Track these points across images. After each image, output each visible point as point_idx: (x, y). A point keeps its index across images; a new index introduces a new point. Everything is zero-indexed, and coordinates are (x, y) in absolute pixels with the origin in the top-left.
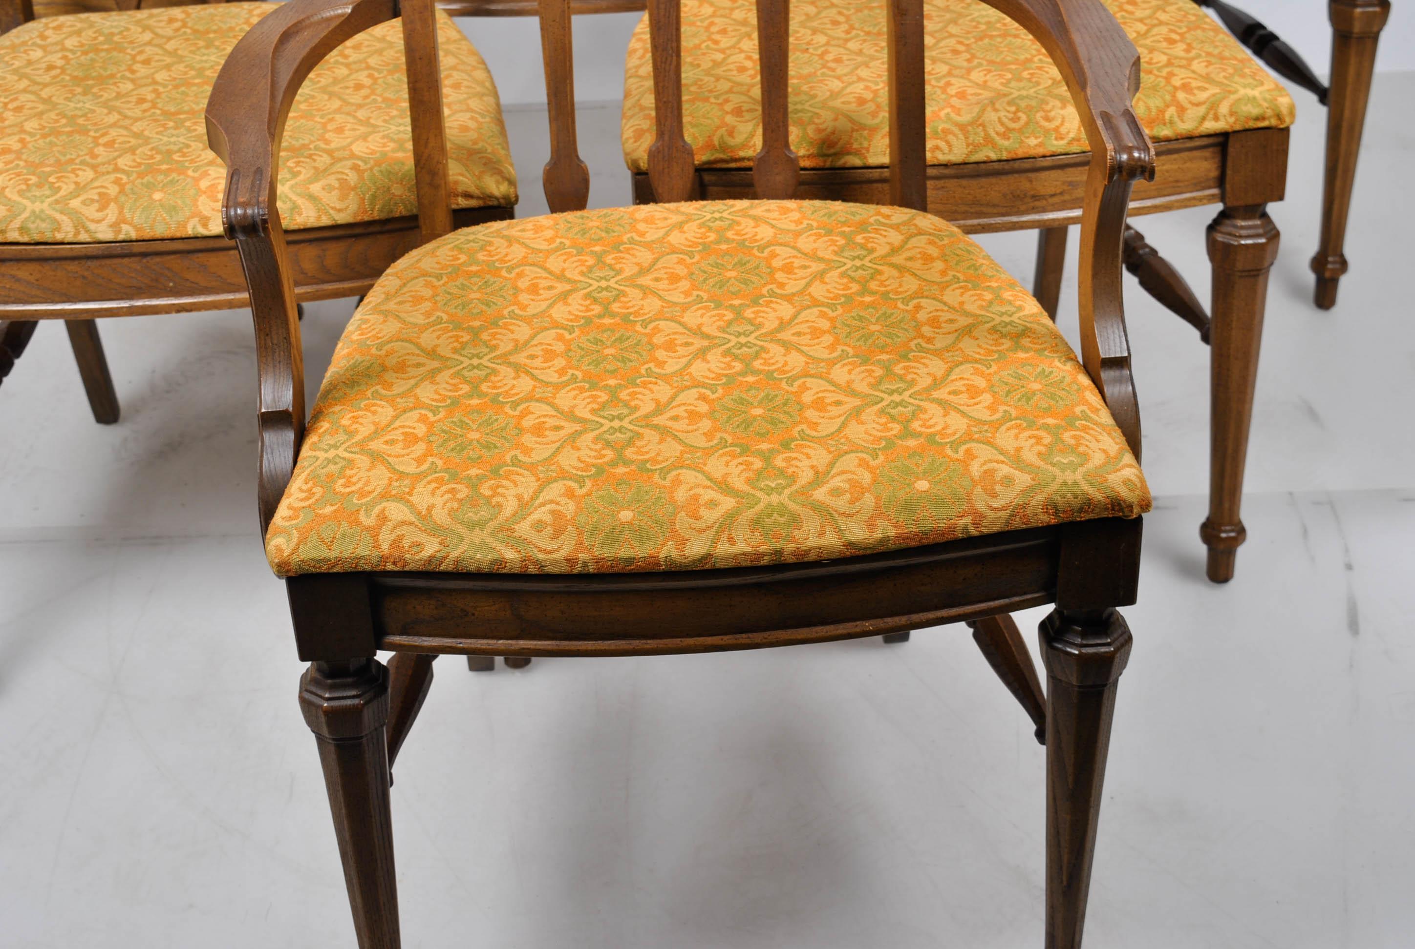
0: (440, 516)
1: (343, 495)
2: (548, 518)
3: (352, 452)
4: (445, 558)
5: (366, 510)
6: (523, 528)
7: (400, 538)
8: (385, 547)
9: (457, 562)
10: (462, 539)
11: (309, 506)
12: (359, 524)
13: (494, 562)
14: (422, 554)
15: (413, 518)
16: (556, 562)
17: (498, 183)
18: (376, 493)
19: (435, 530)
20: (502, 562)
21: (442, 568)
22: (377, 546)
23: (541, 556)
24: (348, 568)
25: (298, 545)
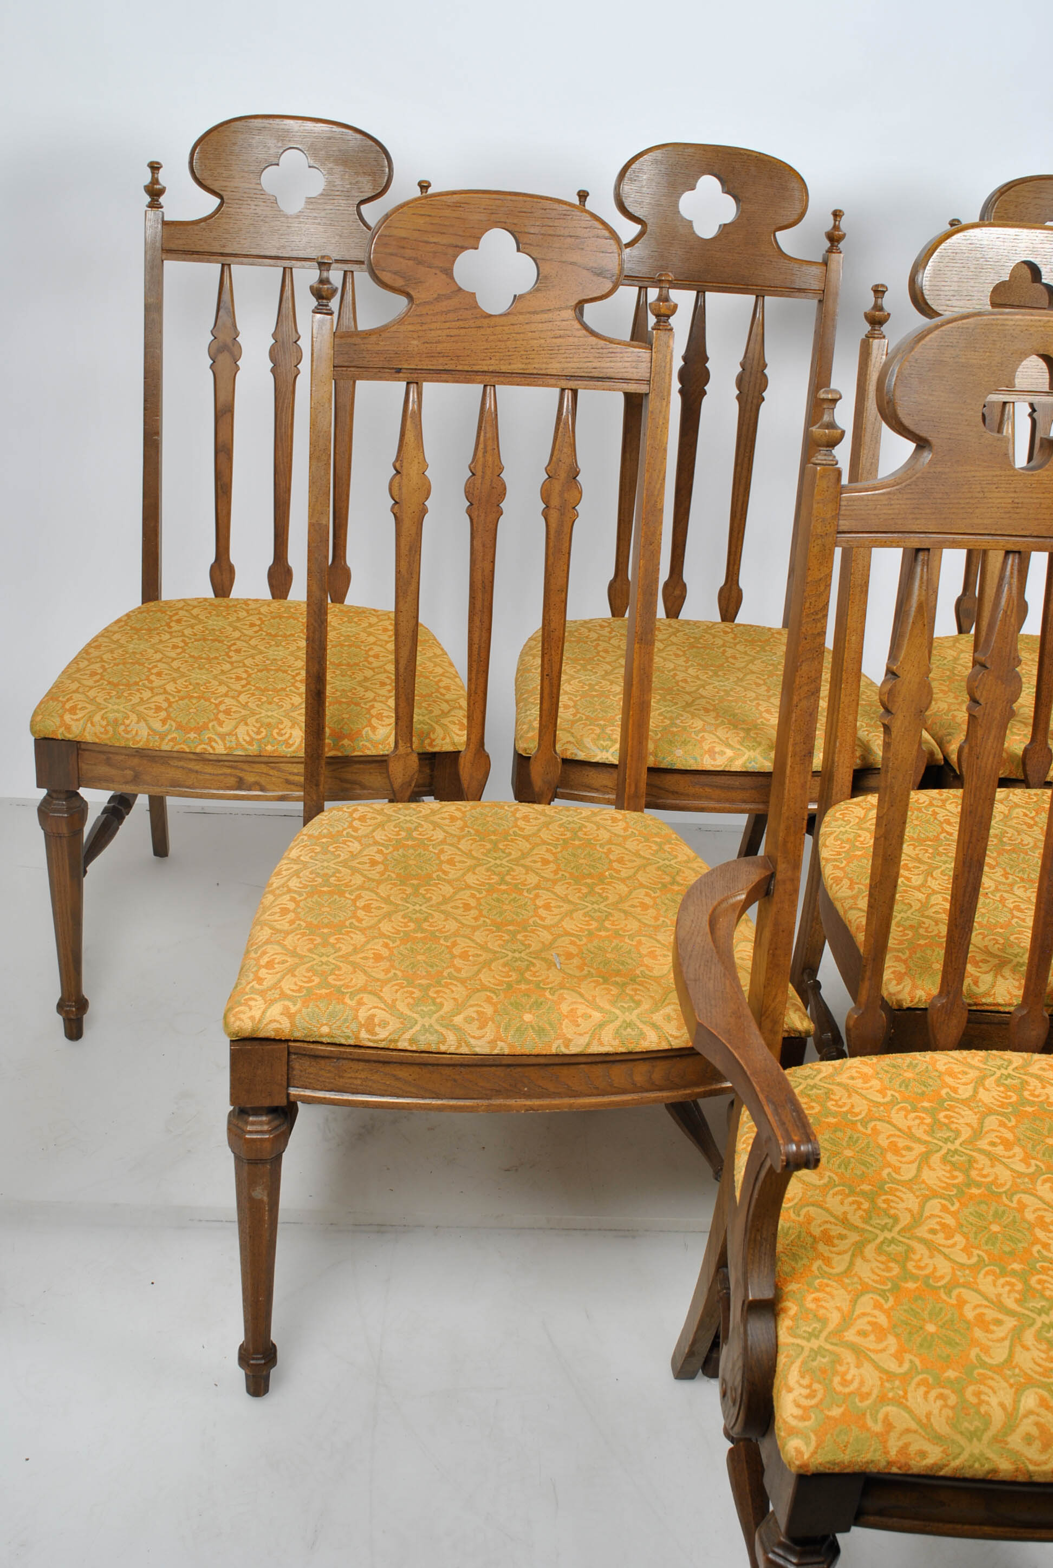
0: (940, 1425)
1: (844, 1394)
2: (1035, 1431)
3: (832, 1344)
4: (947, 1465)
5: (871, 1415)
6: (1015, 1441)
7: (907, 1445)
8: (893, 1453)
9: (956, 1469)
10: (963, 1449)
11: (817, 1406)
12: (868, 1429)
13: (988, 1472)
14: (924, 1463)
15: (914, 1426)
16: (1045, 1473)
17: (801, 1020)
18: (874, 1396)
19: (938, 1438)
20: (995, 1471)
21: (942, 1473)
22: (886, 1453)
23: (1031, 1468)
24: (857, 1469)
25: (817, 1448)
